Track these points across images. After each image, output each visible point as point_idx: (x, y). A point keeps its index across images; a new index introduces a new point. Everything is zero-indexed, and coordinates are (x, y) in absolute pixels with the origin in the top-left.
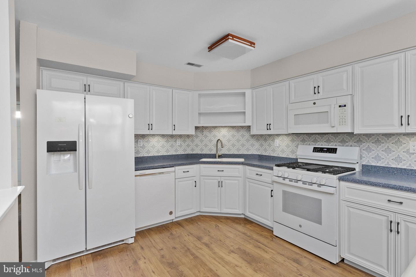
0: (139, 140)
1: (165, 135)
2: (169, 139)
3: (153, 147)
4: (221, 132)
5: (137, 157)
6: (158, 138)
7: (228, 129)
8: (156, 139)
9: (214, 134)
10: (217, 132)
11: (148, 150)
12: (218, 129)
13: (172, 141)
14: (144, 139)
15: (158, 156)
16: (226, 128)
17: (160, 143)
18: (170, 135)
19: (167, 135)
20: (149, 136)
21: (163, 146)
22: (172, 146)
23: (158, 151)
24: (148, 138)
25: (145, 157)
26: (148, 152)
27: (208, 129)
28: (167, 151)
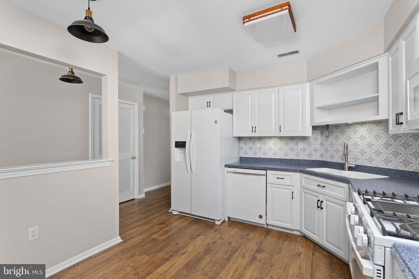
0: (256, 143)
1: (283, 137)
2: (287, 142)
3: (270, 149)
4: (358, 132)
5: (254, 158)
6: (275, 140)
7: (368, 127)
8: (273, 141)
9: (347, 135)
10: (352, 133)
11: (265, 152)
12: (354, 128)
13: (292, 144)
14: (261, 141)
15: (275, 159)
16: (365, 125)
17: (278, 145)
18: (289, 137)
19: (285, 137)
20: (265, 138)
21: (281, 149)
22: (292, 149)
23: (275, 154)
24: (265, 140)
25: (262, 158)
26: (265, 153)
27: (340, 129)
28: (286, 154)
